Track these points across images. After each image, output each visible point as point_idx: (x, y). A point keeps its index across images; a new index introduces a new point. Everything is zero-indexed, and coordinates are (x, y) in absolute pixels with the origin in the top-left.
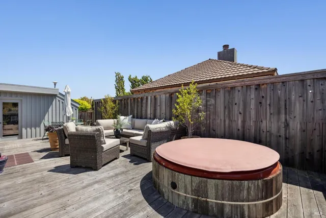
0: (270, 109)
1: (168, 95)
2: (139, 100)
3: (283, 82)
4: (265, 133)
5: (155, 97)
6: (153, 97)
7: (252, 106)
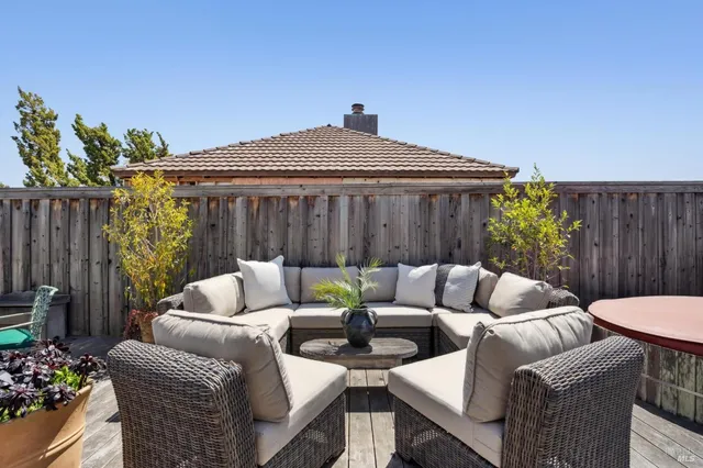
0: (643, 236)
1: (417, 197)
2: (293, 204)
3: (659, 194)
4: (635, 278)
5: (366, 198)
6: (359, 199)
7: (616, 232)
